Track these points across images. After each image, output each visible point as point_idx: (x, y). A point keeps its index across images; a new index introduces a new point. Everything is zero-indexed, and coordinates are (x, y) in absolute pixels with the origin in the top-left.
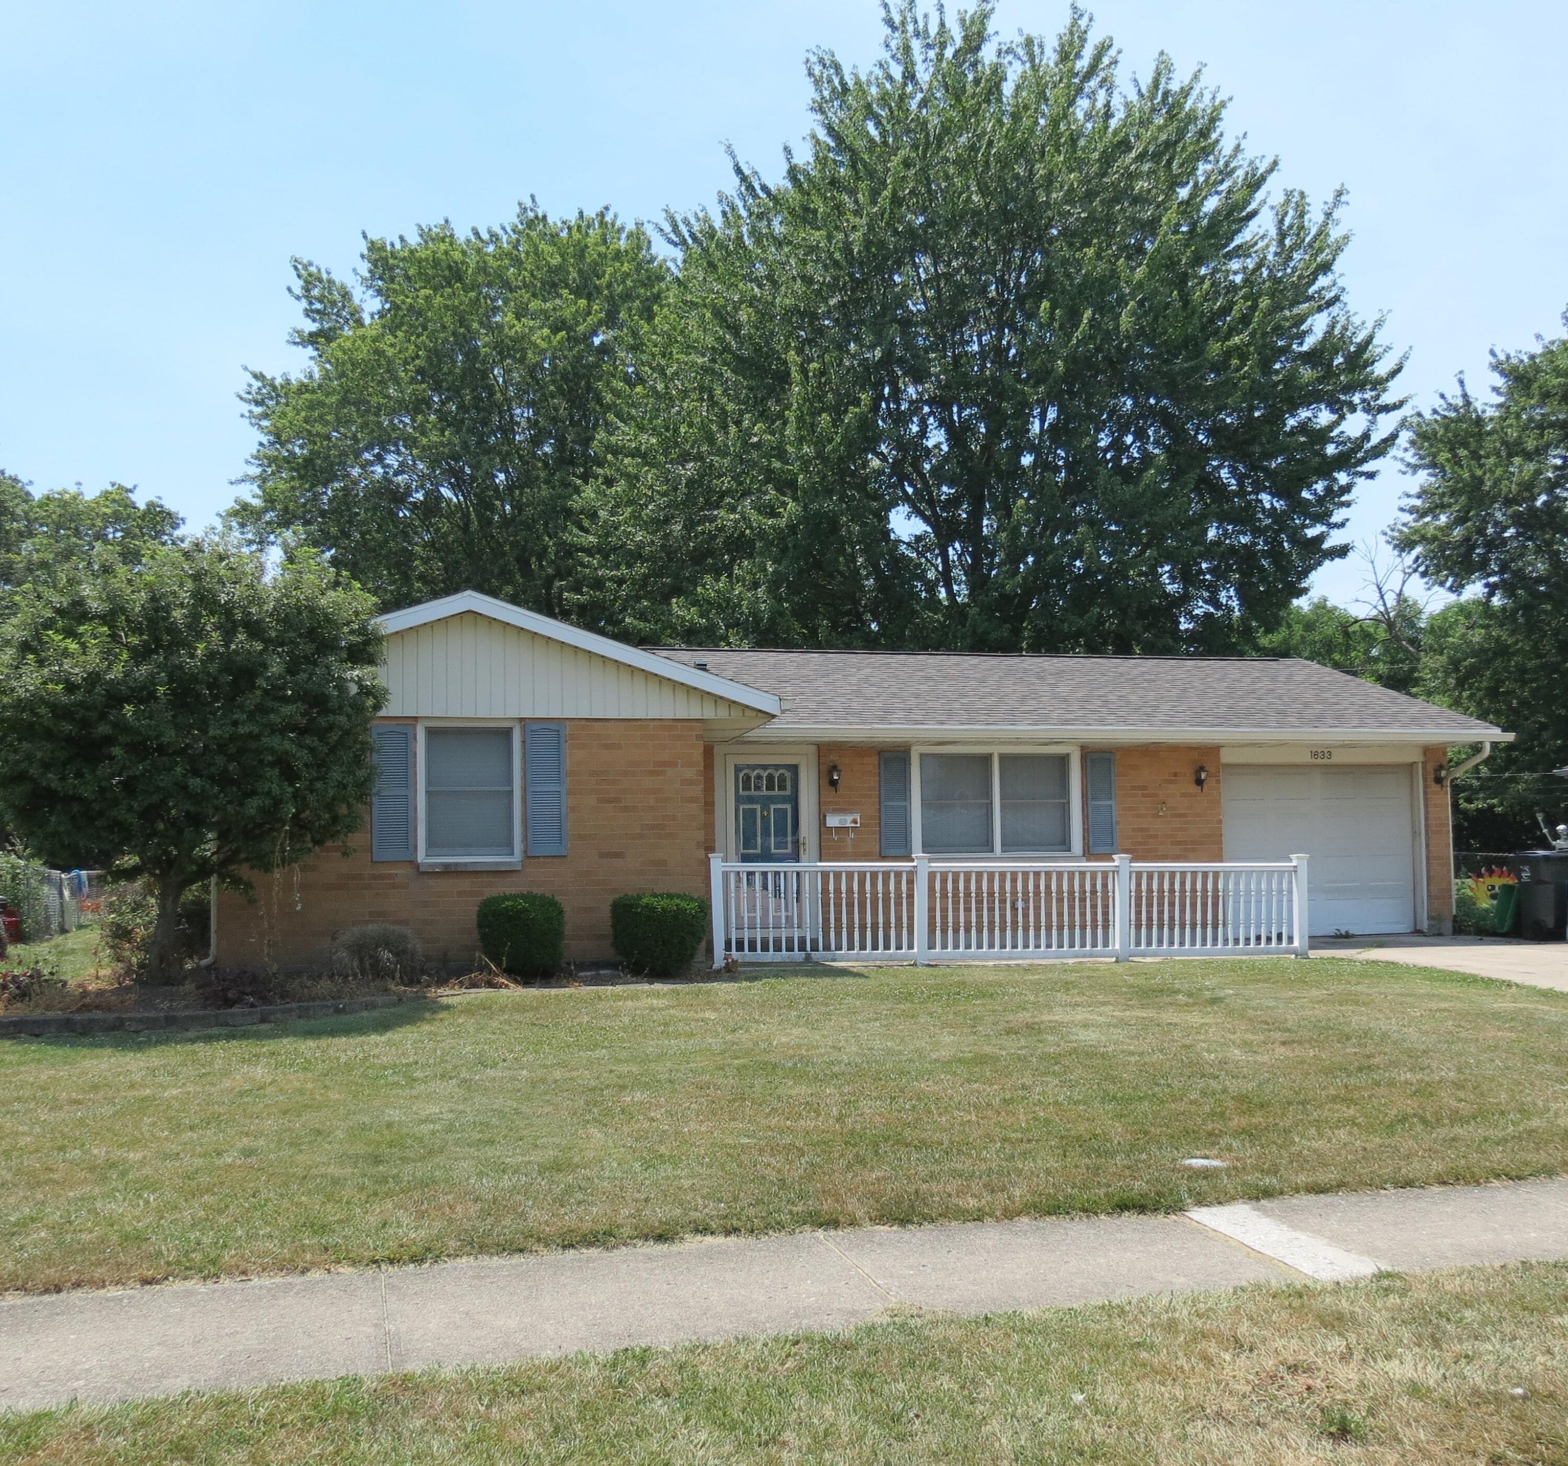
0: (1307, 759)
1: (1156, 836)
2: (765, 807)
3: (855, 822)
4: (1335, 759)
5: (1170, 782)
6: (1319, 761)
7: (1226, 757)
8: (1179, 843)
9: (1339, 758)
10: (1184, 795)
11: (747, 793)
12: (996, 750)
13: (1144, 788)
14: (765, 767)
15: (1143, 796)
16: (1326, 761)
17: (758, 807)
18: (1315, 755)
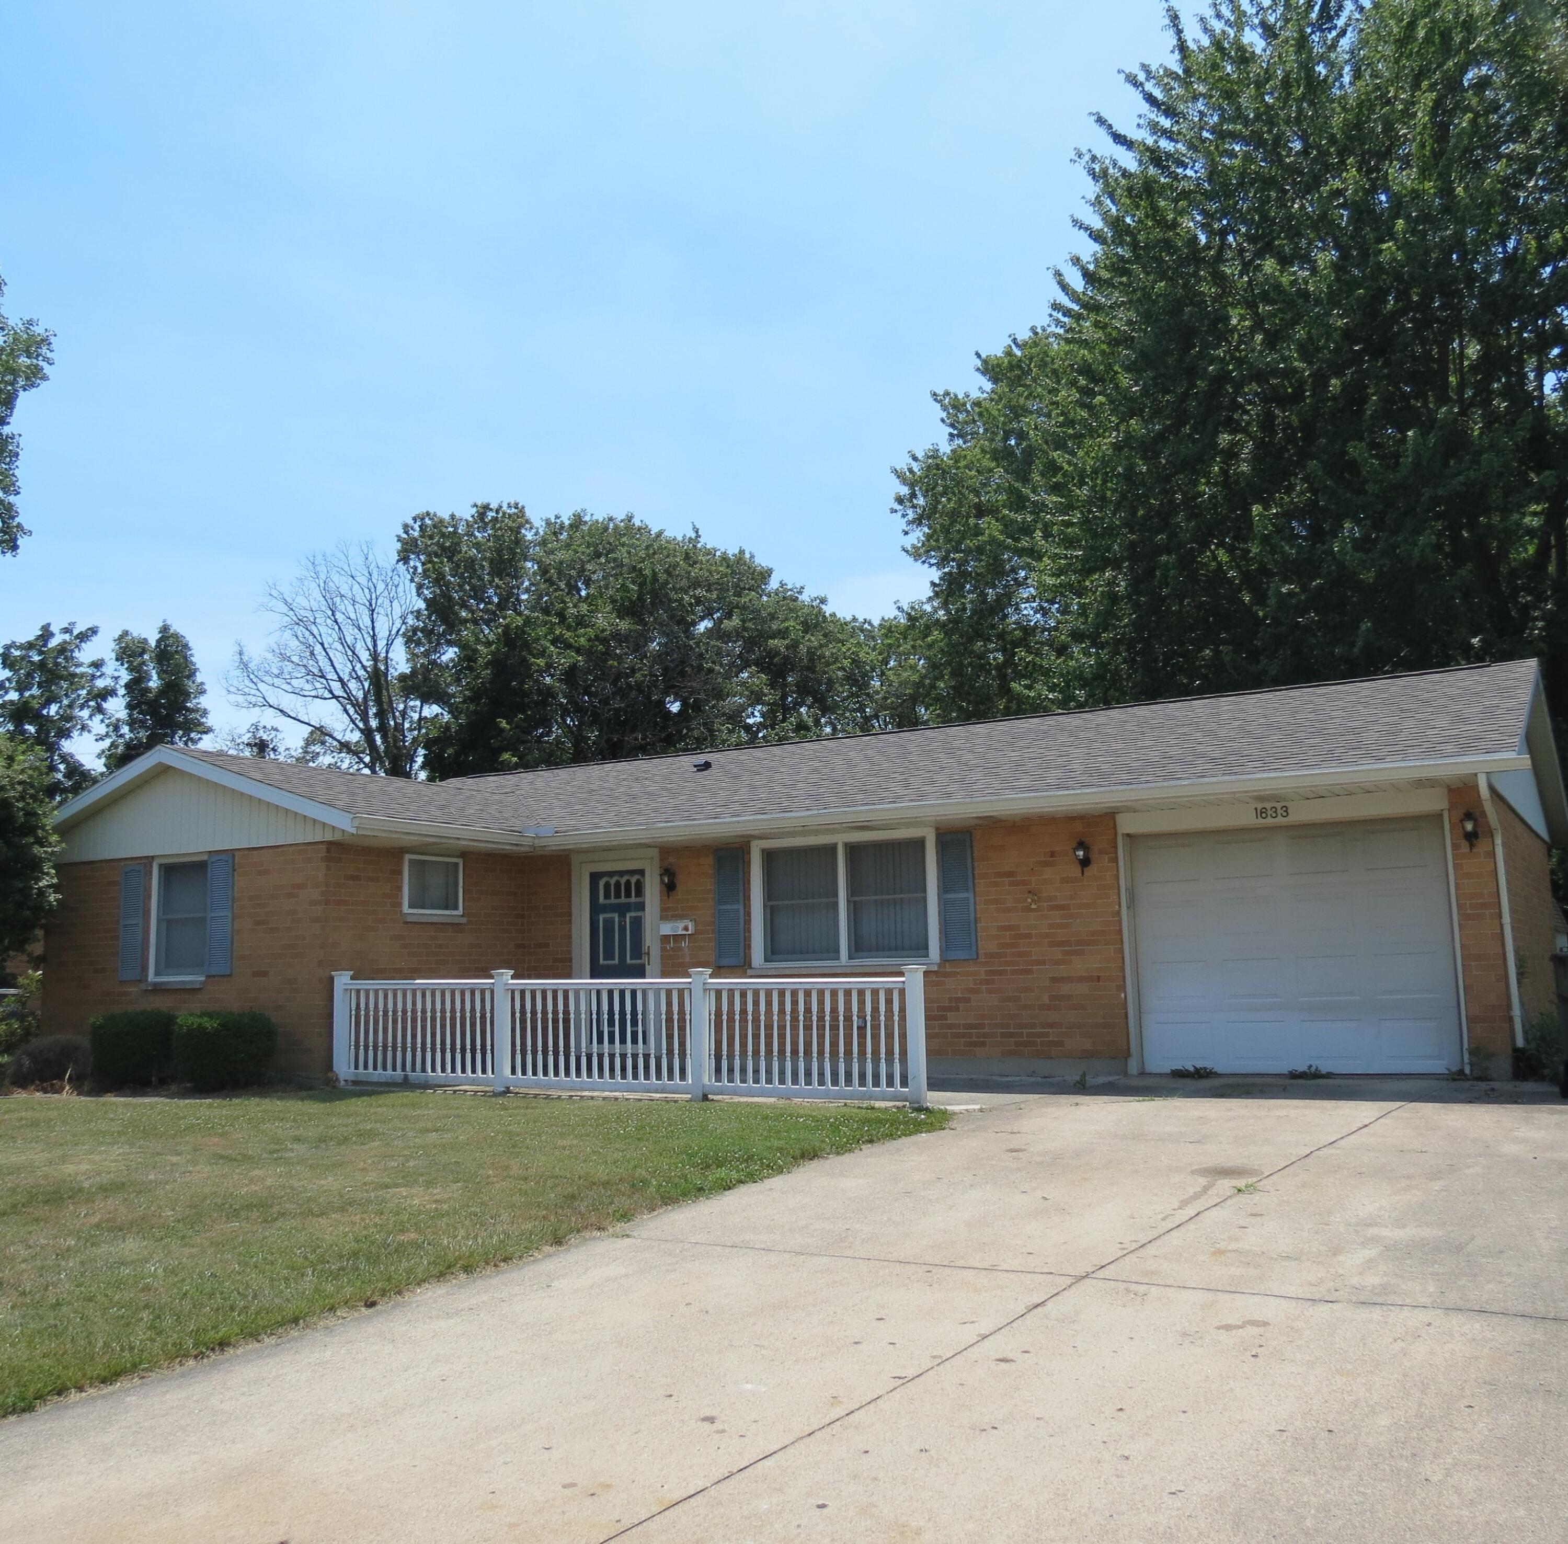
0: (1248, 818)
1: (1028, 936)
2: (622, 915)
3: (686, 929)
4: (1293, 818)
5: (1047, 864)
6: (1270, 820)
7: (1127, 825)
8: (1060, 944)
9: (1301, 814)
10: (1065, 880)
11: (608, 902)
12: (840, 839)
13: (1011, 874)
14: (621, 873)
15: (1011, 884)
16: (1280, 820)
17: (616, 916)
18: (1262, 813)
